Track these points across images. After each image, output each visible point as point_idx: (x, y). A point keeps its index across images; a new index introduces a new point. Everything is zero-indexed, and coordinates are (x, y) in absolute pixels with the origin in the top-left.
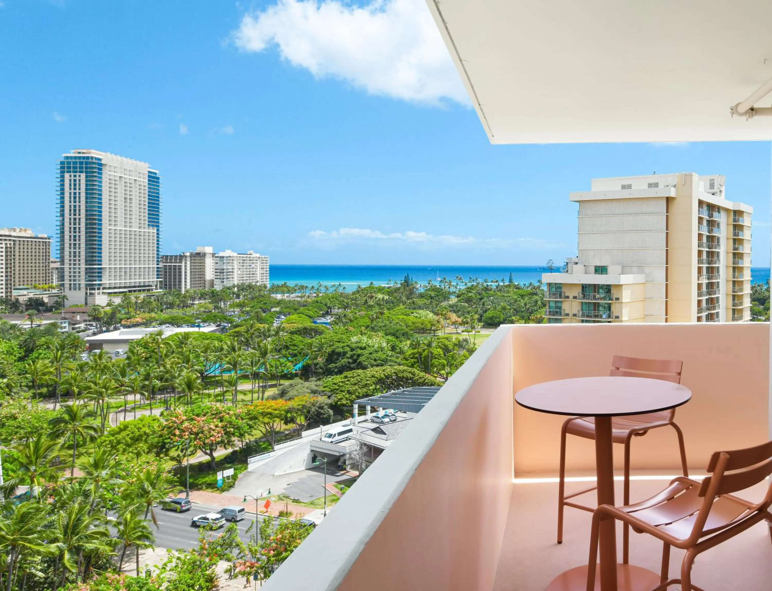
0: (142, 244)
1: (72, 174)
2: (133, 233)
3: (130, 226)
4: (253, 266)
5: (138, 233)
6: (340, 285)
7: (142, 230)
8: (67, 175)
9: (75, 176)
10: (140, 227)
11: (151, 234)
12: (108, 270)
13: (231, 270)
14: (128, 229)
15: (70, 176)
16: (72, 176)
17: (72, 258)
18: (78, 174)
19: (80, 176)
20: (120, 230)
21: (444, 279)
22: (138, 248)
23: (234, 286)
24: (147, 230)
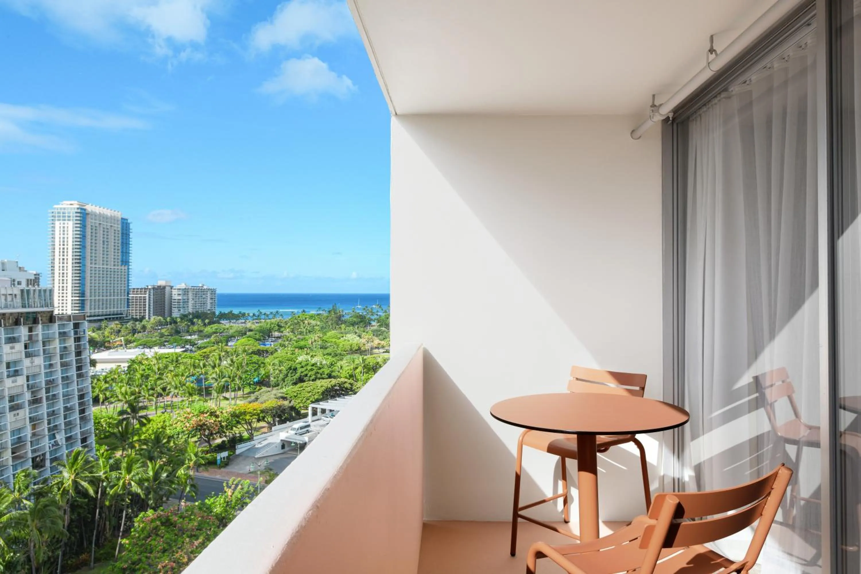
0: (116, 279)
1: (62, 222)
2: (109, 270)
3: (107, 265)
4: (204, 296)
5: (112, 270)
6: (277, 312)
7: (116, 267)
8: (57, 223)
9: (64, 224)
10: (114, 265)
11: (123, 271)
12: (89, 301)
13: (186, 300)
14: (105, 267)
15: (60, 224)
16: (62, 224)
17: (61, 292)
18: (66, 222)
19: (68, 224)
20: (99, 268)
21: (367, 307)
22: (112, 282)
23: (189, 313)
24: (119, 267)
